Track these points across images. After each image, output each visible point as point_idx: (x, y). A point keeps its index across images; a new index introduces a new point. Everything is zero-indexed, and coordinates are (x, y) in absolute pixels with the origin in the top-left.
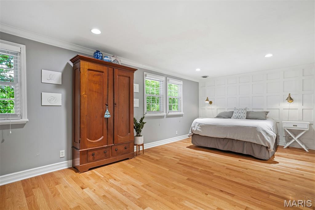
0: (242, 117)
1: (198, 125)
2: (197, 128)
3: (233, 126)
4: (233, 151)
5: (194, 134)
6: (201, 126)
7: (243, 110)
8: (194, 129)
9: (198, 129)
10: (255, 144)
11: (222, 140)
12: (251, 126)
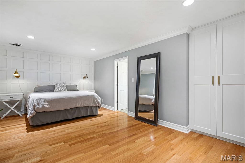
0: (64, 89)
1: (43, 101)
2: (44, 104)
3: (80, 96)
4: (80, 116)
5: (38, 112)
6: (47, 102)
7: (63, 84)
8: (38, 107)
9: (45, 106)
10: (94, 107)
11: (71, 110)
12: (91, 95)
